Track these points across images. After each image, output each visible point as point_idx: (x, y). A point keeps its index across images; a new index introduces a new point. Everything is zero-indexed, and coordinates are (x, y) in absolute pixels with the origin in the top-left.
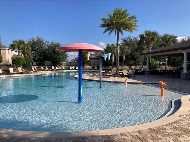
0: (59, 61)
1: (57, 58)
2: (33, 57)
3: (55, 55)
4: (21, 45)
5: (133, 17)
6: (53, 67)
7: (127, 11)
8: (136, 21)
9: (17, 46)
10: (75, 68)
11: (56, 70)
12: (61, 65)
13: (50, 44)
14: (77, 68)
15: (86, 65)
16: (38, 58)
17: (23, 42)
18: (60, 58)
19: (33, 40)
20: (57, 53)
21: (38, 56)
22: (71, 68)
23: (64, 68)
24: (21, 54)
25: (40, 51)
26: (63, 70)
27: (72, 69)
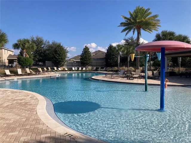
0: (61, 61)
1: (59, 59)
2: (33, 58)
3: (57, 56)
4: (26, 45)
5: (156, 16)
6: (55, 68)
7: (149, 9)
8: (159, 21)
9: (22, 45)
10: (78, 68)
11: (58, 71)
12: (63, 65)
13: (51, 43)
14: (80, 69)
15: (89, 66)
16: (38, 59)
17: (28, 41)
18: (62, 59)
19: (32, 40)
20: (59, 53)
21: (38, 57)
22: (73, 69)
23: (66, 69)
24: (26, 54)
25: (41, 51)
26: (66, 71)
27: (75, 70)
